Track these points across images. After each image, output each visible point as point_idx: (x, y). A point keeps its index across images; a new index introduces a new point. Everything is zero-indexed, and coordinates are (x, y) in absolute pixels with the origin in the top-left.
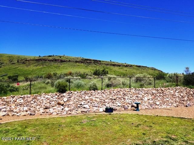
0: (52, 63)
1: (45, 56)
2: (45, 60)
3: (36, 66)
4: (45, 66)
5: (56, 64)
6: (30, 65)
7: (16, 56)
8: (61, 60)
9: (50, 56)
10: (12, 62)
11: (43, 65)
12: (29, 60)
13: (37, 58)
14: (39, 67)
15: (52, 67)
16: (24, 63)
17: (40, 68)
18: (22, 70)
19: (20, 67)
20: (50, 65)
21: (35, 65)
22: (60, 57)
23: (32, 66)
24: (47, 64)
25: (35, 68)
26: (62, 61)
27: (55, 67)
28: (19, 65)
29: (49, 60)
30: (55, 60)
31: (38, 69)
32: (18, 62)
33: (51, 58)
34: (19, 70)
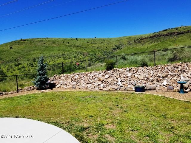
0: (167, 38)
1: (160, 32)
2: (159, 36)
3: (151, 43)
4: (159, 42)
5: (172, 37)
6: (145, 43)
7: (133, 37)
8: (177, 33)
9: (165, 30)
10: (130, 43)
11: (157, 41)
12: (144, 39)
13: (152, 35)
14: (153, 44)
15: (167, 42)
16: (139, 42)
17: (155, 45)
18: (138, 49)
19: (136, 47)
20: (164, 40)
21: (149, 42)
22: (177, 29)
23: (146, 44)
24: (162, 39)
25: (149, 45)
26: (179, 34)
27: (170, 41)
28: (135, 44)
29: (163, 35)
30: (171, 34)
31: (152, 46)
32: (134, 42)
33: (165, 33)
34: (135, 49)
